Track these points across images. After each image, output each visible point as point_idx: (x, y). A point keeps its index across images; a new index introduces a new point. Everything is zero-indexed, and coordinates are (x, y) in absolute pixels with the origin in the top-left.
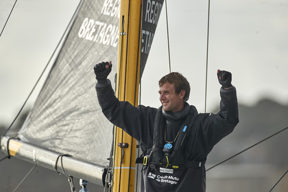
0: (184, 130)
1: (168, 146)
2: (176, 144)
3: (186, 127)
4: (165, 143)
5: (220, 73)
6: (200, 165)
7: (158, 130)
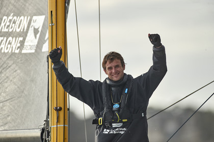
0: (126, 92)
1: (116, 106)
2: (122, 104)
3: (127, 90)
4: (113, 105)
5: (151, 36)
6: (143, 116)
7: (106, 96)
